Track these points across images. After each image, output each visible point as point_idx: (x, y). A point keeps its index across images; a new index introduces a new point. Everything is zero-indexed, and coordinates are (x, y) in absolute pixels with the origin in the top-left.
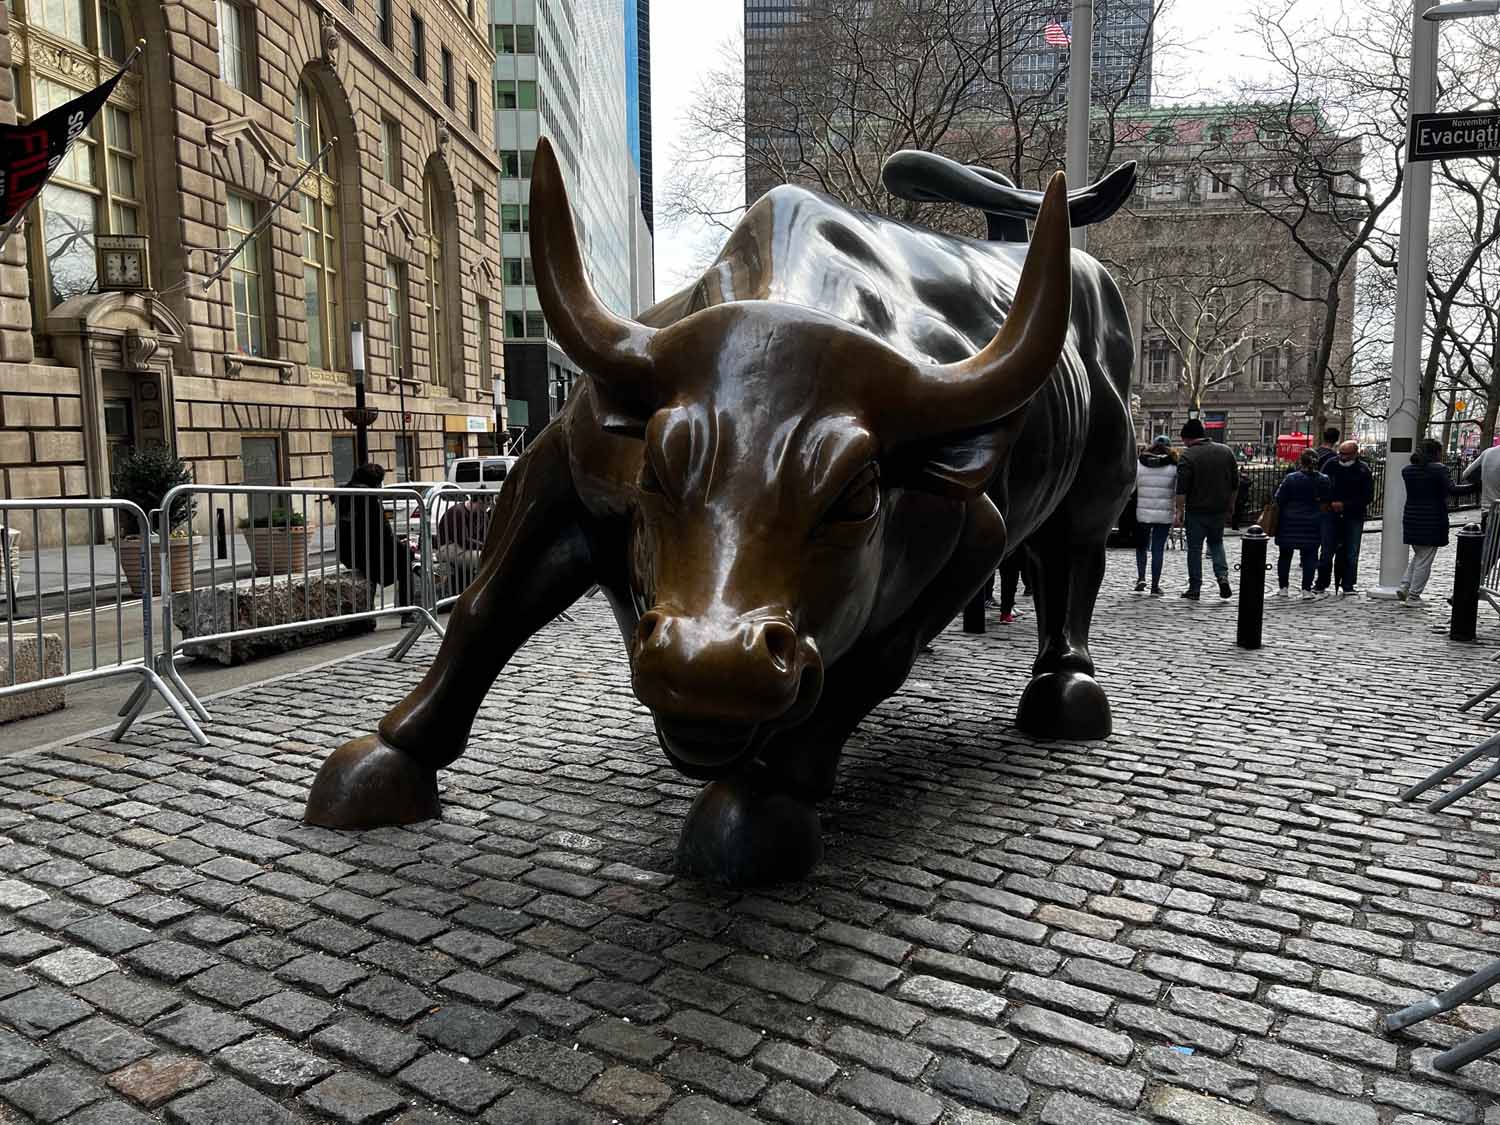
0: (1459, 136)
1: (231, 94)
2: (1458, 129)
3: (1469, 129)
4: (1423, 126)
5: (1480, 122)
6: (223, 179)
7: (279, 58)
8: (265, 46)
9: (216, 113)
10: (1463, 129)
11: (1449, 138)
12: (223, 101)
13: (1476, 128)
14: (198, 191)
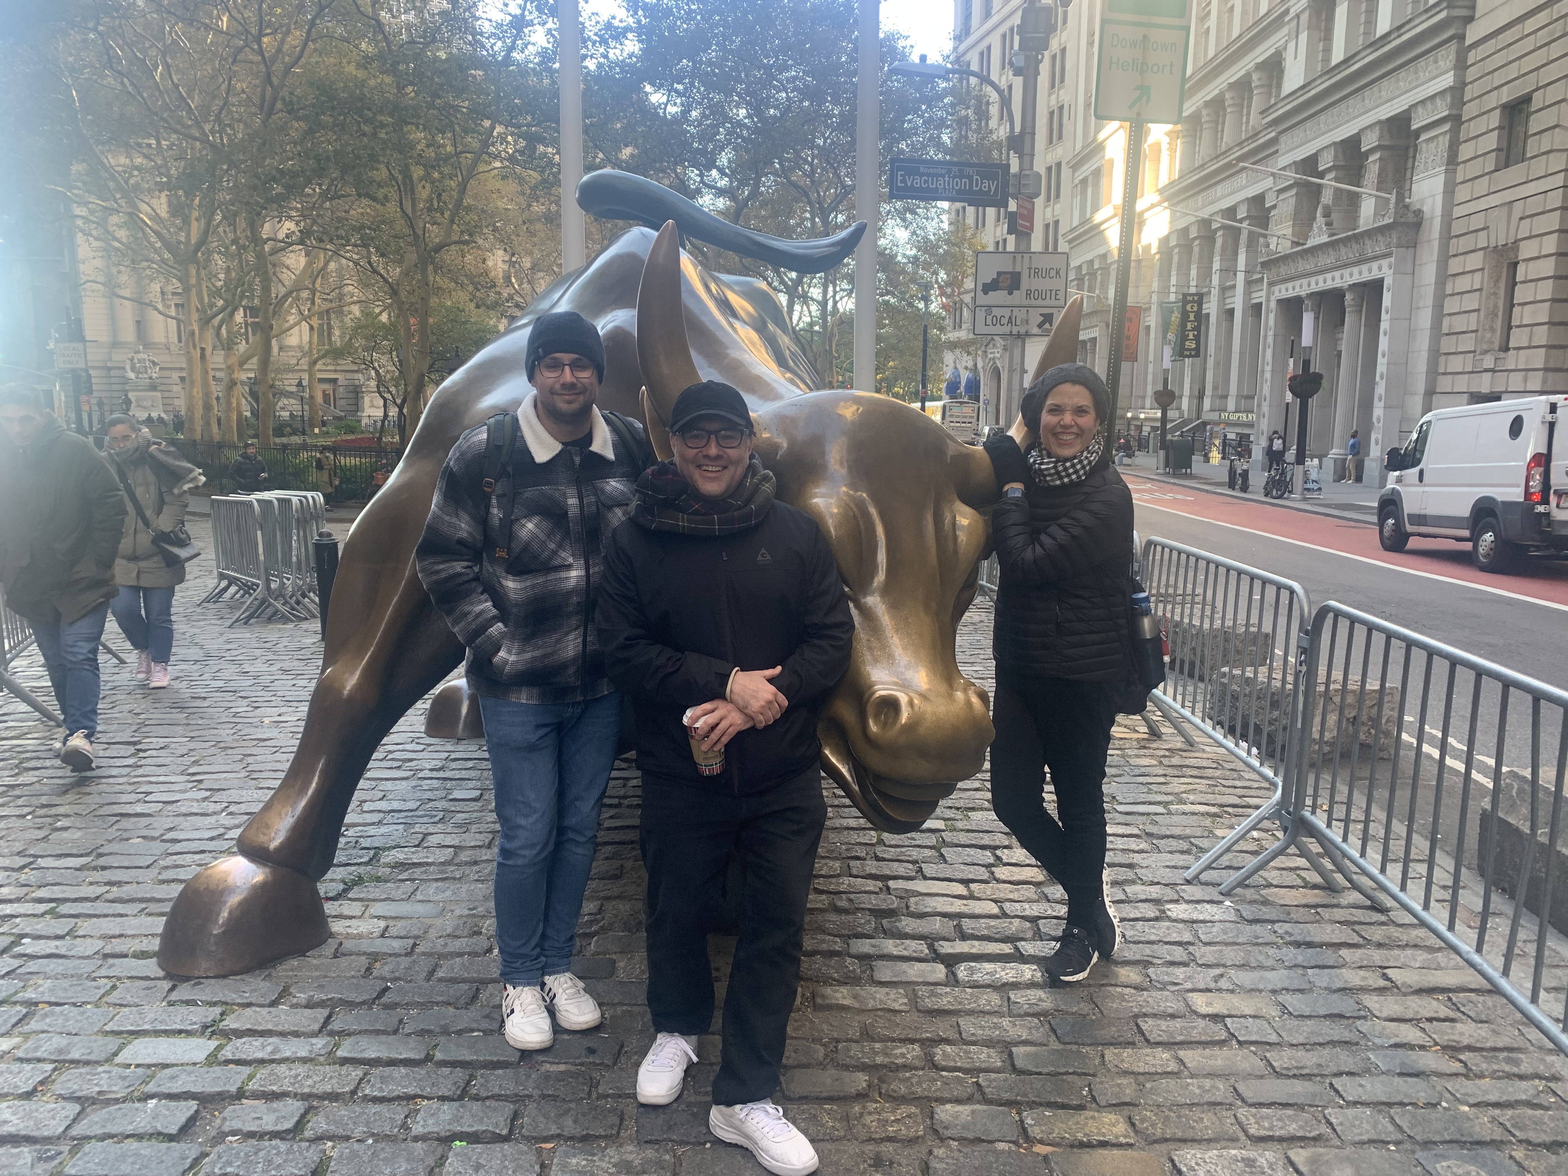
0: (926, 182)
2: (924, 174)
3: (932, 175)
4: (900, 169)
5: (940, 171)
10: (928, 175)
11: (918, 182)
13: (938, 175)
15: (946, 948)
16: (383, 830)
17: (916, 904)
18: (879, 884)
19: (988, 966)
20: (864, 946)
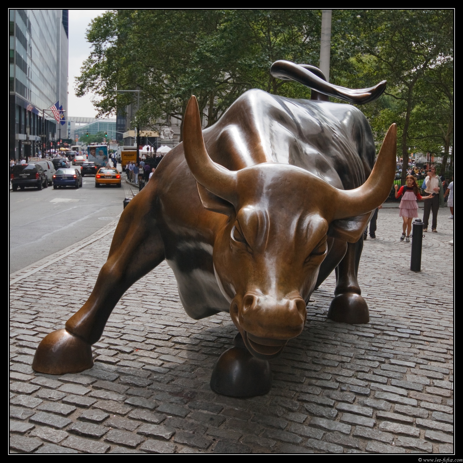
15: (381, 414)
16: (179, 329)
17: (379, 394)
18: (367, 383)
19: (395, 424)
20: (345, 406)
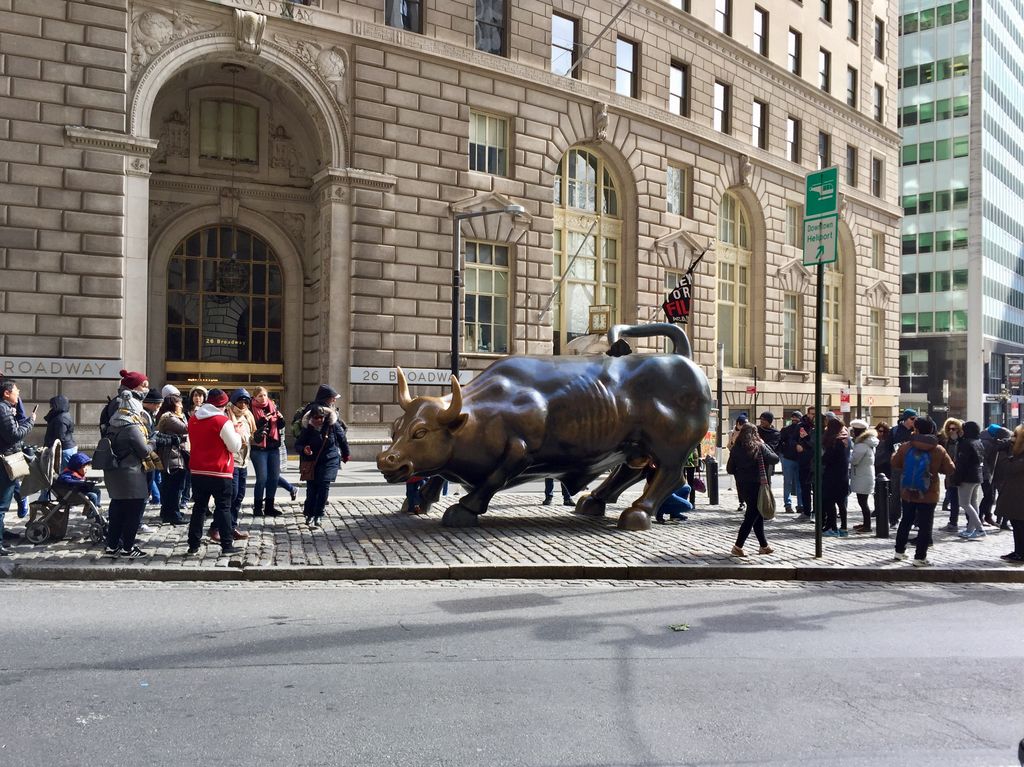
1: (672, 218)
6: (664, 266)
7: (707, 190)
8: (698, 188)
9: (663, 231)
12: (667, 224)
14: (648, 275)
